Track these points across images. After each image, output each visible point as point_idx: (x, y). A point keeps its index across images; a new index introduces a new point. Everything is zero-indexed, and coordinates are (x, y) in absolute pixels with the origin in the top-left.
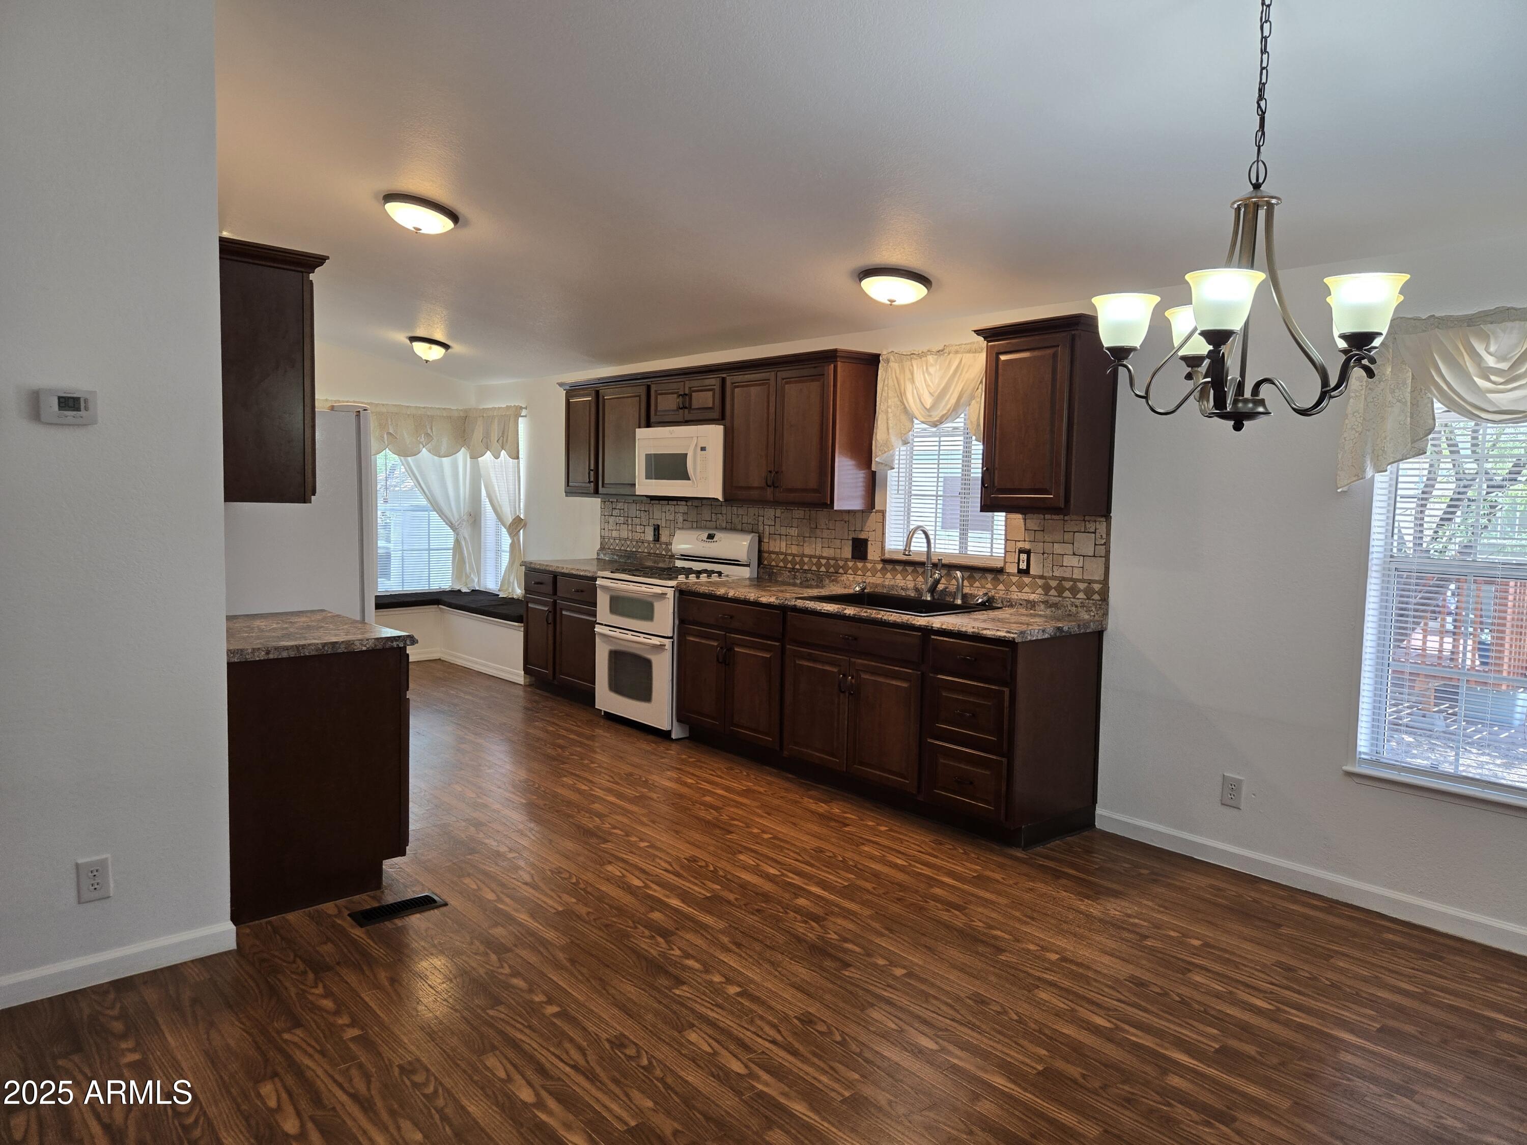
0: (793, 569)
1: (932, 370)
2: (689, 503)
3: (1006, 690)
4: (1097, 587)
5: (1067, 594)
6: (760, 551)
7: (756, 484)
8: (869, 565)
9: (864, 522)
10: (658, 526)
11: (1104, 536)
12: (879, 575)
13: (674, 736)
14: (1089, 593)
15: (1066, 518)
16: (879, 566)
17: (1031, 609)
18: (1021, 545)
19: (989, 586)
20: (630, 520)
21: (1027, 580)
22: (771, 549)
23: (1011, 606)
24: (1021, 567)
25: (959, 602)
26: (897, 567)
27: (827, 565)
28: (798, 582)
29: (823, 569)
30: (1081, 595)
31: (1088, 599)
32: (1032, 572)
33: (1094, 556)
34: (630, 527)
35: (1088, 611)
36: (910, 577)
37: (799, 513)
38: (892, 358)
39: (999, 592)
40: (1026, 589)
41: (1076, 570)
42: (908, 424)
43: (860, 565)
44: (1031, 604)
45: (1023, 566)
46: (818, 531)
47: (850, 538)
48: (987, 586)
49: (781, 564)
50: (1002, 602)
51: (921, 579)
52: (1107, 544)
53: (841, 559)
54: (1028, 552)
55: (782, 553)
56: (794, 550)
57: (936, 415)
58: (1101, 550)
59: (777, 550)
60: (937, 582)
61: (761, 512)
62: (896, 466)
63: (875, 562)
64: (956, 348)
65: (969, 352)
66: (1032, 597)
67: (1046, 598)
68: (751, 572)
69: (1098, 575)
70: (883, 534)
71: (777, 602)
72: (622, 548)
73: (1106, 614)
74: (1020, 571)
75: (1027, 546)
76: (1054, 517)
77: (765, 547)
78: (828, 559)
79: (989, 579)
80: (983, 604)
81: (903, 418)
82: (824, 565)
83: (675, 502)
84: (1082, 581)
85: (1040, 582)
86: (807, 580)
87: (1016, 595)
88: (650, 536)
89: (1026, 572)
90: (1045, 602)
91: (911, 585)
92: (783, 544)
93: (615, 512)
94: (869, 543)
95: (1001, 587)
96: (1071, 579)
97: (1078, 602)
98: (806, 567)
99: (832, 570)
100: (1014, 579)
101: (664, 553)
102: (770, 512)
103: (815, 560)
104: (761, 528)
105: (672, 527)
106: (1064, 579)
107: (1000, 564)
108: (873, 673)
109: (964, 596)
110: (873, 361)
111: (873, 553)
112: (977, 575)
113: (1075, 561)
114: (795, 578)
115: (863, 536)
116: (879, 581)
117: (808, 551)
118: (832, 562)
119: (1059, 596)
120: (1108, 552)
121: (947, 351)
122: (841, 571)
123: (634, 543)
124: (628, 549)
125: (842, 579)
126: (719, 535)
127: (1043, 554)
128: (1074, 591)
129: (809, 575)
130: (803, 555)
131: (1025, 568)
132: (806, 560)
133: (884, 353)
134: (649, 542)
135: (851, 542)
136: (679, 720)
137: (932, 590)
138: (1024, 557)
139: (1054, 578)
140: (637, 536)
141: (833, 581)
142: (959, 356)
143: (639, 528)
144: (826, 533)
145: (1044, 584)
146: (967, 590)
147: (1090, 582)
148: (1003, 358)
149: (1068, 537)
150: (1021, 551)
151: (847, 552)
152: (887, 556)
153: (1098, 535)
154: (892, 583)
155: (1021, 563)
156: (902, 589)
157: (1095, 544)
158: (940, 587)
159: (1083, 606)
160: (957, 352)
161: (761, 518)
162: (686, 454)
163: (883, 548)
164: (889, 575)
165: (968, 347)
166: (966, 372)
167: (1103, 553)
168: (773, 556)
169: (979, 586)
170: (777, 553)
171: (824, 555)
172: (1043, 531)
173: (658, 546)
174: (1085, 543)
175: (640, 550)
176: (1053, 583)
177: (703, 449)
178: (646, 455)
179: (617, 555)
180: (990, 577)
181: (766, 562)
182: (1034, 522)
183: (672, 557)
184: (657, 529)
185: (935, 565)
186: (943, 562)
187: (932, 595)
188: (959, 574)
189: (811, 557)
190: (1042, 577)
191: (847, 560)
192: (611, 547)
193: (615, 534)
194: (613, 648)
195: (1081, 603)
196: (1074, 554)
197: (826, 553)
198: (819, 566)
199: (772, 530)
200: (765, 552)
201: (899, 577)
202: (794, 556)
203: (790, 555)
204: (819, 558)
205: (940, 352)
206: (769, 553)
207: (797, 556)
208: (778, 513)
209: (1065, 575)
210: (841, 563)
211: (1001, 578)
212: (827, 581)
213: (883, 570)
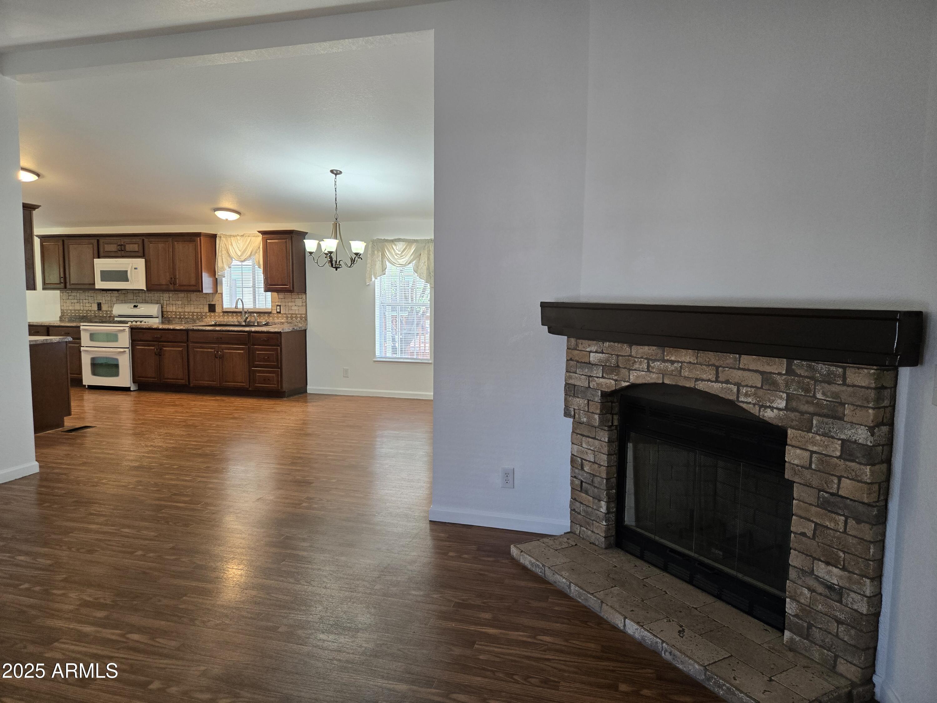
0: (180, 318)
1: (239, 242)
2: (119, 292)
3: (279, 348)
4: (304, 316)
5: (294, 319)
6: (162, 312)
7: (164, 283)
8: (217, 314)
9: (213, 298)
10: (101, 303)
11: (305, 299)
12: (221, 317)
13: (132, 389)
14: (301, 318)
15: (292, 294)
16: (221, 314)
18: (277, 303)
19: (267, 318)
20: (81, 301)
21: (280, 315)
22: (168, 310)
23: (275, 324)
25: (256, 324)
26: (228, 314)
27: (197, 315)
28: (184, 323)
29: (195, 317)
30: (299, 319)
31: (301, 320)
32: (282, 312)
33: (302, 306)
34: (82, 304)
35: (301, 323)
36: (235, 317)
37: (182, 295)
38: (222, 236)
39: (271, 320)
40: (280, 318)
41: (296, 311)
42: (231, 261)
43: (212, 314)
44: (282, 323)
45: (278, 311)
47: (207, 304)
49: (174, 316)
50: (272, 323)
51: (239, 318)
52: (306, 302)
53: (203, 313)
54: (280, 306)
55: (174, 312)
56: (180, 310)
57: (243, 258)
58: (304, 304)
59: (171, 310)
60: (247, 318)
61: (161, 295)
62: (226, 276)
63: (219, 313)
65: (254, 236)
66: (282, 321)
67: (287, 321)
68: (159, 320)
69: (304, 312)
70: (222, 302)
71: (184, 328)
72: (77, 314)
73: (307, 324)
74: (277, 312)
75: (279, 304)
76: (288, 294)
77: (164, 310)
78: (197, 313)
80: (265, 324)
81: (228, 258)
83: (111, 292)
84: (299, 314)
85: (285, 316)
87: (276, 320)
88: (95, 307)
89: (280, 312)
91: (236, 320)
92: (174, 308)
93: (70, 298)
94: (216, 306)
95: (271, 318)
96: (295, 314)
97: (298, 321)
98: (187, 317)
99: (199, 317)
100: (275, 315)
101: (105, 315)
102: (166, 295)
103: (191, 314)
104: (162, 302)
105: (109, 303)
106: (293, 314)
107: (270, 311)
108: (229, 350)
109: (258, 323)
110: (214, 237)
111: (218, 309)
112: (262, 315)
113: (296, 308)
114: (182, 321)
115: (213, 303)
116: (222, 320)
117: (187, 310)
118: (199, 314)
119: (291, 320)
120: (306, 304)
121: (245, 235)
123: (85, 312)
124: (81, 315)
125: (206, 318)
126: (139, 305)
127: (285, 306)
128: (296, 317)
129: (189, 320)
130: (185, 312)
132: (186, 314)
133: (219, 233)
134: (95, 311)
135: (208, 306)
136: (134, 382)
137: (245, 321)
138: (278, 307)
139: (289, 314)
140: (87, 308)
142: (250, 238)
143: (87, 305)
144: (195, 303)
146: (258, 320)
147: (301, 314)
148: (268, 241)
149: (293, 300)
150: (277, 306)
151: (206, 309)
152: (224, 310)
153: (303, 299)
154: (228, 320)
156: (232, 321)
157: (302, 302)
158: (248, 320)
160: (249, 236)
161: (162, 298)
162: (127, 271)
163: (222, 307)
164: (226, 317)
165: (253, 235)
166: (254, 244)
168: (169, 313)
170: (171, 312)
172: (285, 298)
173: (101, 312)
174: (299, 302)
175: (89, 315)
176: (289, 316)
177: (135, 269)
178: (101, 271)
179: (74, 318)
180: (266, 315)
181: (165, 316)
182: (282, 295)
183: (114, 317)
184: (99, 305)
185: (246, 312)
186: (249, 311)
187: (245, 323)
188: (255, 314)
189: (189, 312)
190: (285, 314)
191: (206, 313)
192: (69, 314)
193: (71, 308)
194: (93, 356)
196: (295, 306)
197: (196, 310)
198: (193, 315)
199: (168, 302)
200: (165, 312)
201: (230, 317)
202: (180, 312)
203: (178, 312)
204: (193, 312)
205: (242, 236)
206: (167, 312)
207: (182, 312)
208: (171, 295)
209: (293, 313)
210: (204, 314)
211: (271, 315)
212: (198, 321)
213: (223, 316)
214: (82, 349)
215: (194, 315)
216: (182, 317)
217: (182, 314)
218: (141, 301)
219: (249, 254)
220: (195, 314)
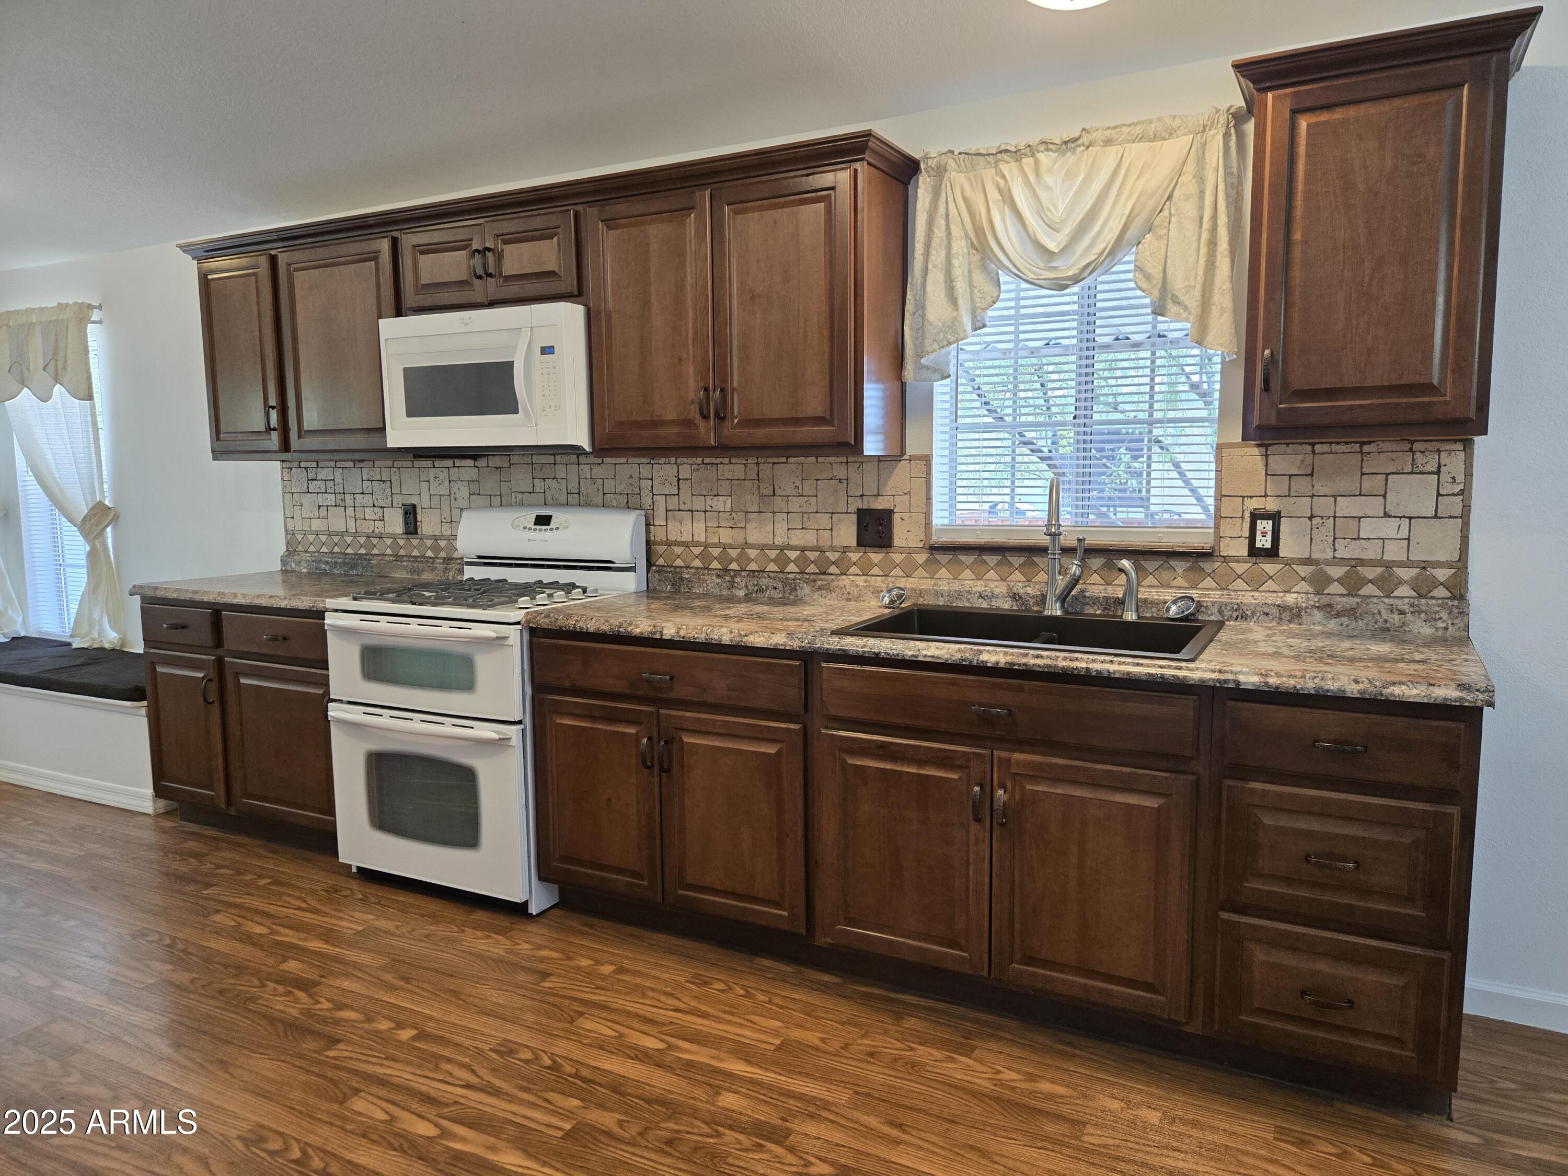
0: (726, 570)
1: (1051, 179)
2: (482, 463)
5: (1371, 589)
6: (648, 543)
7: (671, 415)
8: (897, 557)
9: (880, 482)
10: (414, 506)
11: (1460, 478)
12: (920, 572)
13: (533, 910)
14: (1423, 588)
15: (1366, 448)
16: (921, 558)
17: (1290, 622)
18: (1258, 503)
19: (1180, 581)
20: (349, 498)
21: (1270, 568)
22: (672, 538)
23: (1244, 617)
24: (1258, 545)
25: (1132, 616)
26: (963, 558)
27: (802, 561)
28: (741, 593)
29: (792, 567)
30: (1404, 591)
31: (1420, 596)
32: (1282, 553)
33: (1436, 516)
34: (350, 511)
35: (1431, 619)
36: (992, 574)
37: (734, 468)
38: (951, 163)
40: (1270, 585)
41: (1390, 545)
42: (989, 289)
43: (876, 557)
44: (1294, 614)
45: (1264, 542)
46: (778, 502)
47: (853, 508)
48: (1174, 583)
49: (697, 563)
50: (1220, 611)
51: (1017, 575)
52: (1465, 493)
53: (833, 549)
54: (1275, 517)
55: (698, 544)
56: (726, 536)
57: (1068, 267)
58: (1452, 504)
59: (687, 537)
60: (1075, 581)
61: (645, 471)
62: (952, 370)
63: (910, 551)
64: (1108, 133)
65: (1142, 138)
66: (1290, 599)
67: (1325, 600)
68: (638, 582)
69: (1447, 552)
70: (929, 498)
71: (794, 644)
72: (336, 549)
73: (1463, 624)
74: (1254, 552)
75: (1271, 505)
76: (1339, 448)
77: (658, 534)
78: (803, 549)
79: (1180, 571)
81: (979, 277)
82: (795, 561)
83: (449, 463)
84: (1408, 564)
85: (1303, 570)
86: (761, 590)
87: (1249, 598)
88: (395, 523)
90: (1327, 608)
91: (1000, 588)
92: (700, 527)
93: (313, 487)
94: (896, 517)
95: (1212, 584)
96: (1380, 563)
97: (1401, 604)
98: (753, 566)
99: (812, 568)
100: (1240, 568)
101: (429, 554)
102: (664, 472)
103: (773, 554)
104: (647, 501)
105: (446, 507)
106: (1362, 562)
107: (1200, 540)
108: (1057, 780)
111: (905, 534)
112: (1150, 565)
113: (1389, 528)
114: (732, 585)
115: (880, 504)
116: (926, 584)
117: (756, 535)
118: (812, 555)
119: (1350, 595)
120: (1467, 508)
121: (1085, 140)
122: (833, 569)
123: (362, 540)
124: (349, 551)
125: (841, 584)
126: (559, 517)
127: (1311, 518)
128: (1387, 584)
129: (764, 582)
130: (746, 545)
131: (1268, 545)
132: (753, 553)
134: (394, 537)
135: (854, 518)
136: (541, 878)
137: (1065, 597)
138: (1265, 526)
139: (1336, 561)
140: (367, 527)
141: (819, 589)
142: (1113, 153)
143: (370, 513)
144: (795, 504)
145: (1313, 575)
146: (1142, 594)
147: (1425, 565)
148: (1307, 120)
149: (1371, 483)
150: (1255, 517)
151: (847, 533)
152: (935, 539)
153: (1445, 477)
154: (956, 586)
155: (1259, 537)
156: (981, 596)
157: (1439, 495)
159: (1420, 612)
160: (1108, 142)
161: (646, 484)
162: (510, 365)
163: (928, 524)
164: (943, 573)
165: (1139, 129)
166: (1138, 178)
167: (1457, 510)
168: (678, 550)
169: (1156, 583)
170: (685, 544)
171: (794, 542)
172: (1311, 475)
173: (415, 542)
174: (1414, 494)
175: (375, 551)
176: (1336, 572)
177: (547, 350)
178: (405, 369)
179: (327, 563)
180: (1181, 566)
181: (661, 562)
182: (1287, 460)
183: (462, 563)
184: (410, 513)
185: (1068, 551)
186: (1089, 543)
187: (1066, 607)
188: (1125, 563)
189: (763, 547)
190: (1309, 561)
191: (845, 550)
192: (312, 549)
193: (316, 525)
194: (376, 747)
195: (1412, 605)
196: (1386, 515)
197: (798, 539)
198: (782, 561)
199: (673, 503)
200: (661, 543)
201: (967, 573)
202: (725, 547)
203: (715, 546)
204: (782, 549)
205: (1069, 144)
206: (669, 544)
207: (732, 547)
208: (685, 472)
209: (1366, 555)
210: (833, 556)
211: (1208, 566)
212: (807, 589)
213: (931, 566)
214: (335, 711)
215: (788, 561)
216: (734, 566)
217: (733, 553)
218: (563, 498)
219: (1110, 235)
220: (793, 555)
